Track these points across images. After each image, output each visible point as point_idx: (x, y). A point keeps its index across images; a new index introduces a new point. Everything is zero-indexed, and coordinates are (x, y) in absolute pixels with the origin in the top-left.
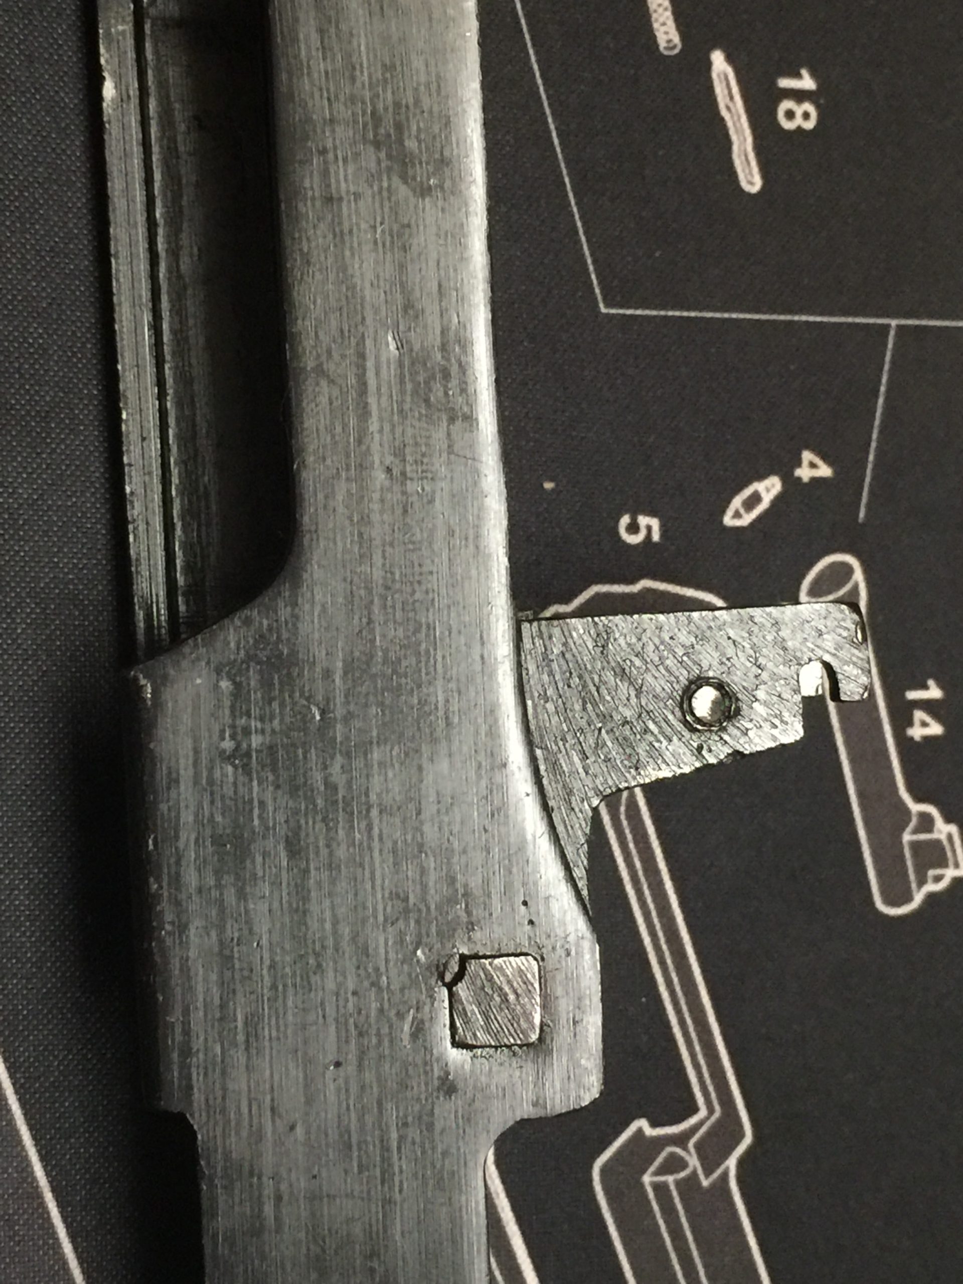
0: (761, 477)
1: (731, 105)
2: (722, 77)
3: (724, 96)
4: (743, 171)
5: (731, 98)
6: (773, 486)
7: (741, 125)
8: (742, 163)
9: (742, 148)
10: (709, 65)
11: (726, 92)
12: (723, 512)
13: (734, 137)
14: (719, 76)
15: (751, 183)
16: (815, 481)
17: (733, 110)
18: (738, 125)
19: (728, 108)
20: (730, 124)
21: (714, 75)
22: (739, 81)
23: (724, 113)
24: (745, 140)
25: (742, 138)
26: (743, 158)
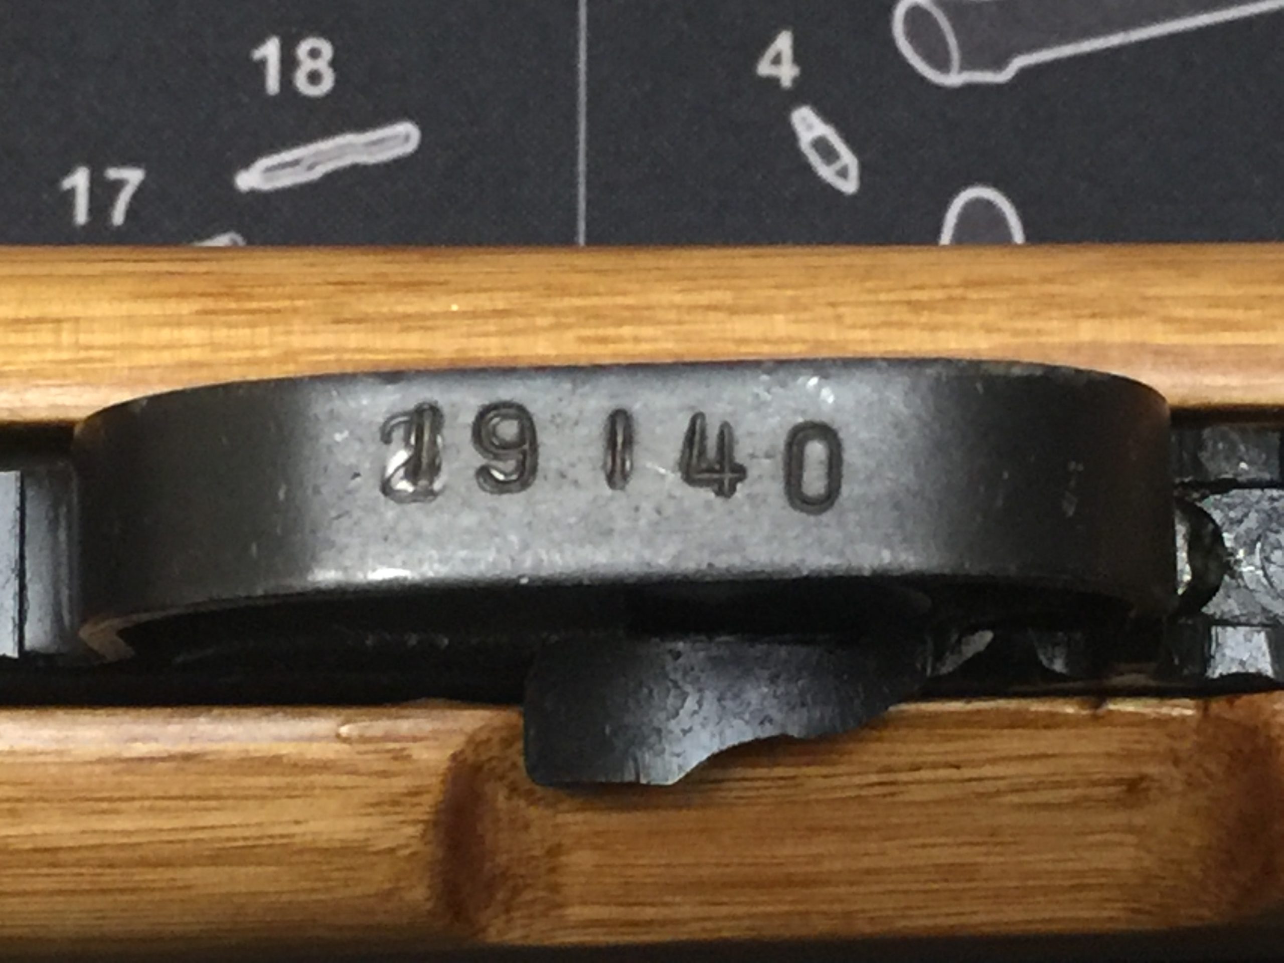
0: (792, 137)
1: (306, 164)
2: (269, 174)
3: (295, 174)
4: (391, 148)
5: (295, 163)
6: (804, 119)
7: (332, 150)
8: (381, 151)
9: (363, 148)
10: (254, 195)
11: (289, 170)
12: (838, 193)
13: (346, 161)
14: (267, 181)
15: (407, 138)
16: (797, 58)
17: (312, 160)
18: (331, 154)
19: (311, 168)
20: (330, 166)
21: (269, 187)
22: (274, 150)
23: (316, 174)
24: (350, 144)
25: (347, 150)
26: (374, 149)
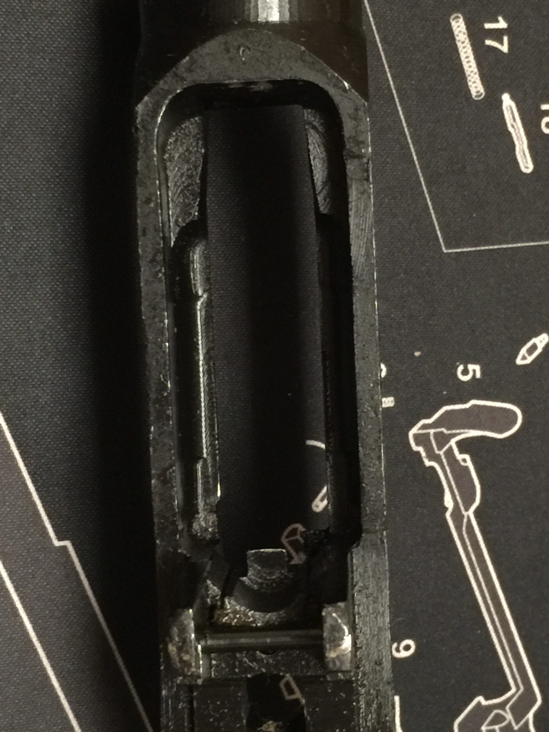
0: (537, 335)
1: (514, 124)
2: (509, 108)
3: (510, 120)
4: (522, 161)
5: (514, 120)
6: (544, 339)
7: (520, 135)
8: (521, 156)
9: (521, 148)
10: (501, 102)
11: (511, 116)
12: (516, 357)
13: (516, 143)
14: (507, 108)
15: (527, 168)
17: (516, 127)
18: (519, 135)
19: (513, 126)
20: (514, 135)
21: (504, 108)
22: (519, 110)
23: (510, 129)
24: (523, 143)
25: (521, 142)
26: (522, 153)
